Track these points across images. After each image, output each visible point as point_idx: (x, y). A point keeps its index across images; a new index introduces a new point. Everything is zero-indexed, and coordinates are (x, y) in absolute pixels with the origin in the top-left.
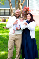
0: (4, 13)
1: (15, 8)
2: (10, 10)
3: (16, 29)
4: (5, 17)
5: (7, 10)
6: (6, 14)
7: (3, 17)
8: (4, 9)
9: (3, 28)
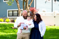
0: (13, 14)
1: (23, 9)
2: (18, 11)
3: (23, 29)
4: (13, 18)
5: (15, 11)
6: (14, 15)
7: (12, 18)
8: (13, 11)
9: (12, 28)
